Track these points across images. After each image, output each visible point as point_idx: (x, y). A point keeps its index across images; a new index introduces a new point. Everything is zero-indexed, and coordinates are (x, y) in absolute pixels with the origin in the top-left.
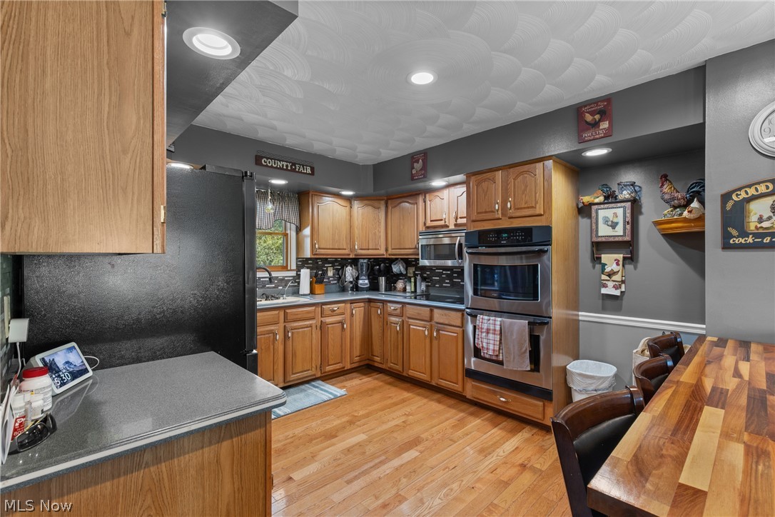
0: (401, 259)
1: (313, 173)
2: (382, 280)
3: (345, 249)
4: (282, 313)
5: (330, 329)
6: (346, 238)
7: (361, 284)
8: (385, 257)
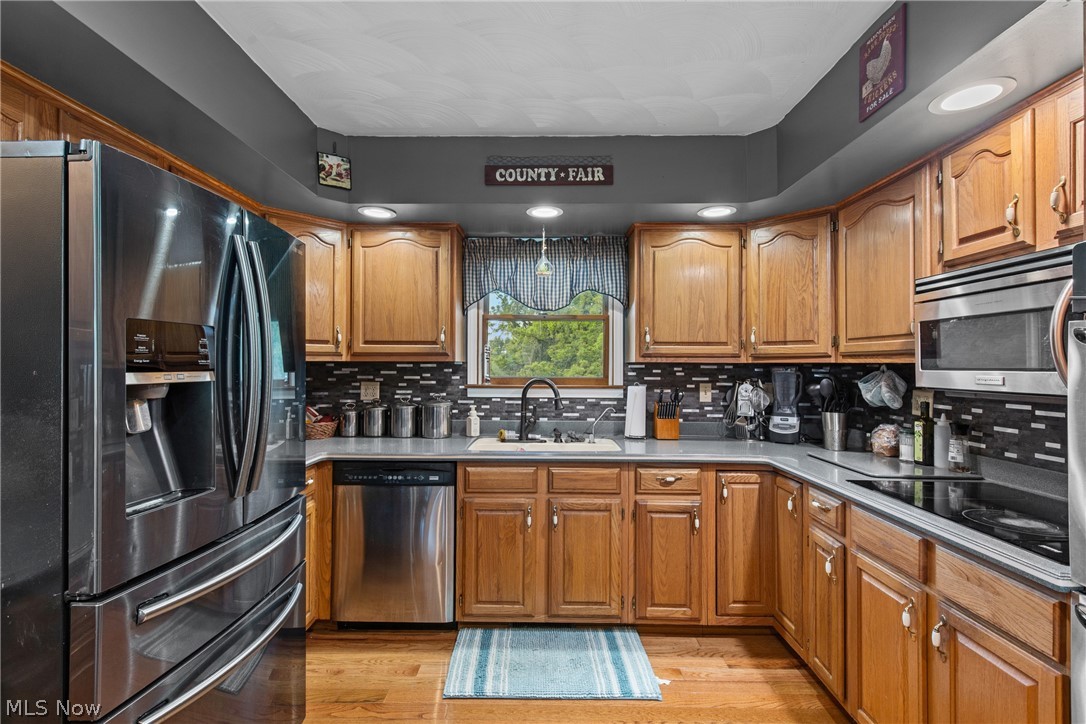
0: (887, 365)
1: (609, 179)
2: (833, 422)
3: (725, 344)
4: (543, 474)
5: (655, 523)
6: (727, 317)
7: (775, 426)
8: (832, 360)
